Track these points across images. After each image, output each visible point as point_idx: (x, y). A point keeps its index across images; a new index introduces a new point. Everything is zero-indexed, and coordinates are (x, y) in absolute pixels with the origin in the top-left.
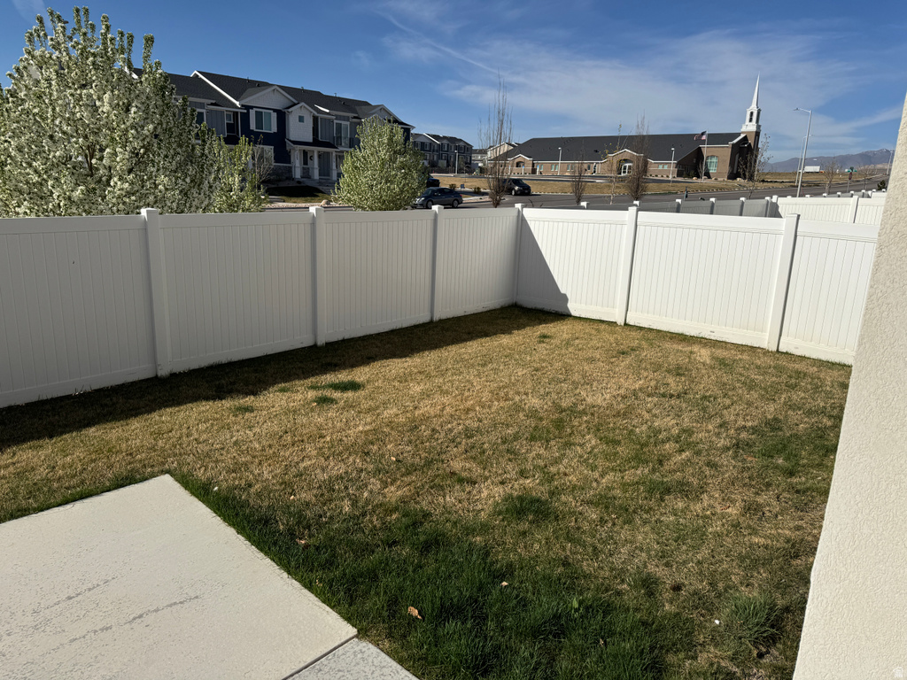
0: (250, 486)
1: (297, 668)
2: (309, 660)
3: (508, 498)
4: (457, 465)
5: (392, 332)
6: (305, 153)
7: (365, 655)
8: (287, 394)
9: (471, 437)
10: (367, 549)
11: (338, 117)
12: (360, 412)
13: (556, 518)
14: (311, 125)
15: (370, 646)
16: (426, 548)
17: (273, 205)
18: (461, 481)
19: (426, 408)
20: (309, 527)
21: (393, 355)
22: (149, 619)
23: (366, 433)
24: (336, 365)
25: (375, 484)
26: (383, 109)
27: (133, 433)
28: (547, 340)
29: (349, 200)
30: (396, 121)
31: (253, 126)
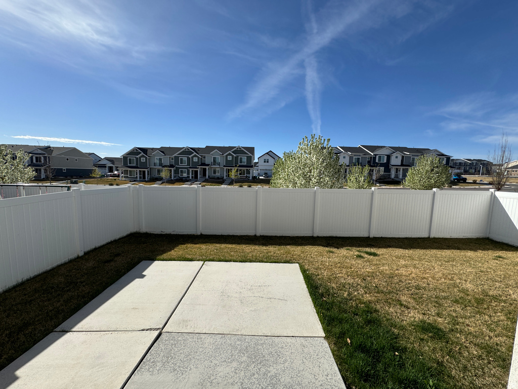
0: (318, 275)
1: (300, 336)
2: (305, 336)
3: (423, 322)
4: (403, 298)
5: (406, 238)
6: (397, 169)
7: (323, 345)
8: (348, 251)
9: (419, 289)
10: (345, 311)
11: (413, 155)
12: (371, 264)
13: (447, 342)
14: (401, 159)
15: (327, 343)
16: (369, 322)
17: (382, 187)
18: (401, 305)
19: (403, 271)
20: (329, 295)
21: (401, 247)
22: (272, 300)
23: (369, 272)
24: (373, 246)
25: (362, 291)
26: (436, 151)
27: (296, 250)
28: (501, 259)
29: (409, 186)
30: (443, 155)
31: (377, 161)
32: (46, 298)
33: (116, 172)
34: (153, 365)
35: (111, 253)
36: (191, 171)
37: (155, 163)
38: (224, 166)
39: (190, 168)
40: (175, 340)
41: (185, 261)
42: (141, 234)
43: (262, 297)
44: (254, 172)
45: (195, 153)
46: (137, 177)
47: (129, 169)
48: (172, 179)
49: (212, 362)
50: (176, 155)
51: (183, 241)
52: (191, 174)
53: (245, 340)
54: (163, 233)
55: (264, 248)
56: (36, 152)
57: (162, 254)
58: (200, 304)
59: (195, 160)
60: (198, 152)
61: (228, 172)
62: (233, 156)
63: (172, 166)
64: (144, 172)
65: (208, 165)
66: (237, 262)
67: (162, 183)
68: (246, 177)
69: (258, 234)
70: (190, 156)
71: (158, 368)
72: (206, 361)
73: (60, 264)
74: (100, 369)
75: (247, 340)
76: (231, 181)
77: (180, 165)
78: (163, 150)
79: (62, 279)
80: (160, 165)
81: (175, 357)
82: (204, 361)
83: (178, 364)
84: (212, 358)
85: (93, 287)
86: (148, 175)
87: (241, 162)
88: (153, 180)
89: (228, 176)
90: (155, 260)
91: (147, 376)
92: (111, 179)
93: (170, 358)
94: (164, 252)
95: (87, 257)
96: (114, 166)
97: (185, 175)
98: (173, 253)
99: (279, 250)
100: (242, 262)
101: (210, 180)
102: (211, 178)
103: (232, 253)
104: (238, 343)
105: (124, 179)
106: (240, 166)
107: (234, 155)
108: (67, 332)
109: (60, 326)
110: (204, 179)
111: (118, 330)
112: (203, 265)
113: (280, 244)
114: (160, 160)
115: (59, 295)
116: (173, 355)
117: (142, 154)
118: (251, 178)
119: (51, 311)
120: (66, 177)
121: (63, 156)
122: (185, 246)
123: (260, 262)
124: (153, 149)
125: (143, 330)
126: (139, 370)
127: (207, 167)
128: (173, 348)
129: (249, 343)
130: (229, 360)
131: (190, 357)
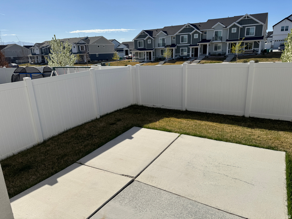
22: (237, 181)
32: (76, 142)
33: (130, 55)
34: (123, 199)
35: (116, 118)
36: (191, 49)
37: (159, 44)
38: (227, 40)
39: (191, 45)
40: (141, 188)
41: (165, 131)
42: (139, 106)
43: (227, 176)
44: (266, 45)
45: (196, 30)
46: (145, 58)
47: (139, 51)
48: (174, 58)
49: (163, 212)
50: (177, 33)
51: (169, 115)
52: (191, 52)
53: (197, 206)
54: (155, 107)
55: (249, 130)
56: (80, 42)
57: (148, 123)
58: (167, 167)
59: (196, 36)
60: (199, 27)
61: (231, 47)
62: (238, 27)
63: (173, 45)
64: (150, 53)
65: (209, 41)
66: (212, 139)
67: (165, 63)
68: (254, 51)
69: (247, 115)
70: (191, 33)
71: (125, 202)
72: (159, 210)
73: (86, 122)
74: (93, 191)
75: (198, 207)
76: (233, 56)
77: (181, 44)
78: (166, 30)
79: (85, 132)
80: (163, 46)
81: (138, 200)
82: (158, 209)
83: (139, 204)
84: (165, 209)
85: (101, 140)
86: (153, 56)
87: (248, 33)
88: (158, 60)
89: (231, 52)
90: (143, 127)
91: (118, 205)
92: (127, 61)
93: (135, 199)
94: (151, 122)
95: (101, 119)
96: (129, 49)
97: (185, 53)
98: (157, 124)
99: (266, 134)
100: (216, 140)
101: (211, 57)
102: (211, 55)
103: (210, 131)
104: (190, 206)
105: (135, 60)
106: (247, 39)
107: (240, 26)
108: (82, 164)
109: (79, 160)
110: (204, 57)
111: (108, 171)
112: (179, 137)
113: (271, 129)
114: (163, 40)
115: (82, 141)
116: (137, 197)
117: (149, 36)
118: (259, 52)
119: (77, 150)
120: (99, 60)
121: (96, 44)
122: (169, 119)
123: (236, 143)
124: (157, 30)
125: (123, 175)
126: (114, 199)
127: (208, 44)
128: (138, 193)
129: (199, 209)
130: (178, 216)
131: (149, 203)
